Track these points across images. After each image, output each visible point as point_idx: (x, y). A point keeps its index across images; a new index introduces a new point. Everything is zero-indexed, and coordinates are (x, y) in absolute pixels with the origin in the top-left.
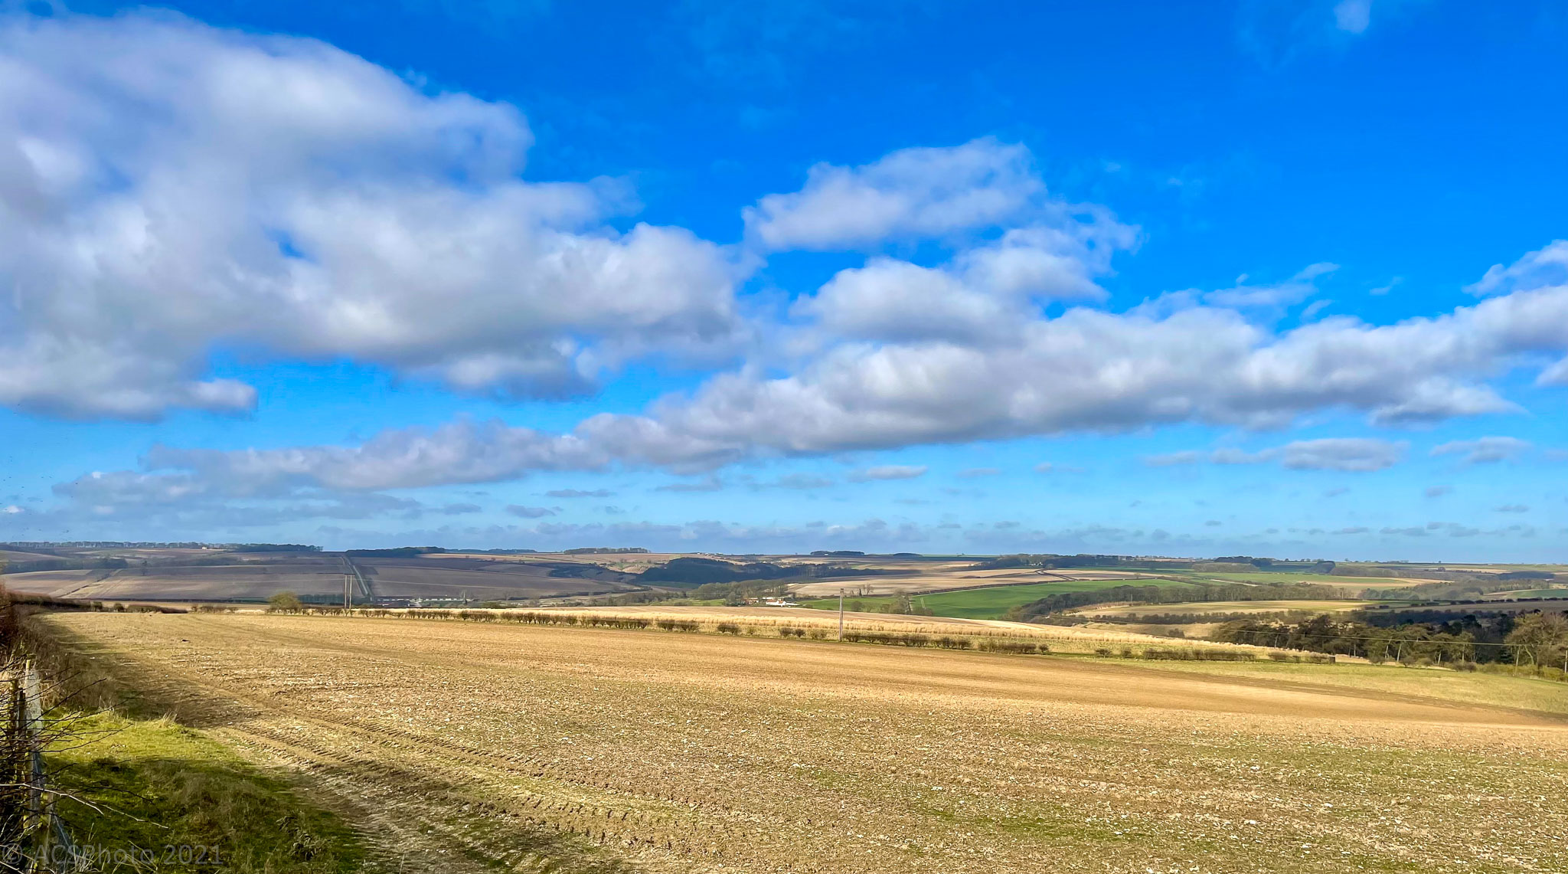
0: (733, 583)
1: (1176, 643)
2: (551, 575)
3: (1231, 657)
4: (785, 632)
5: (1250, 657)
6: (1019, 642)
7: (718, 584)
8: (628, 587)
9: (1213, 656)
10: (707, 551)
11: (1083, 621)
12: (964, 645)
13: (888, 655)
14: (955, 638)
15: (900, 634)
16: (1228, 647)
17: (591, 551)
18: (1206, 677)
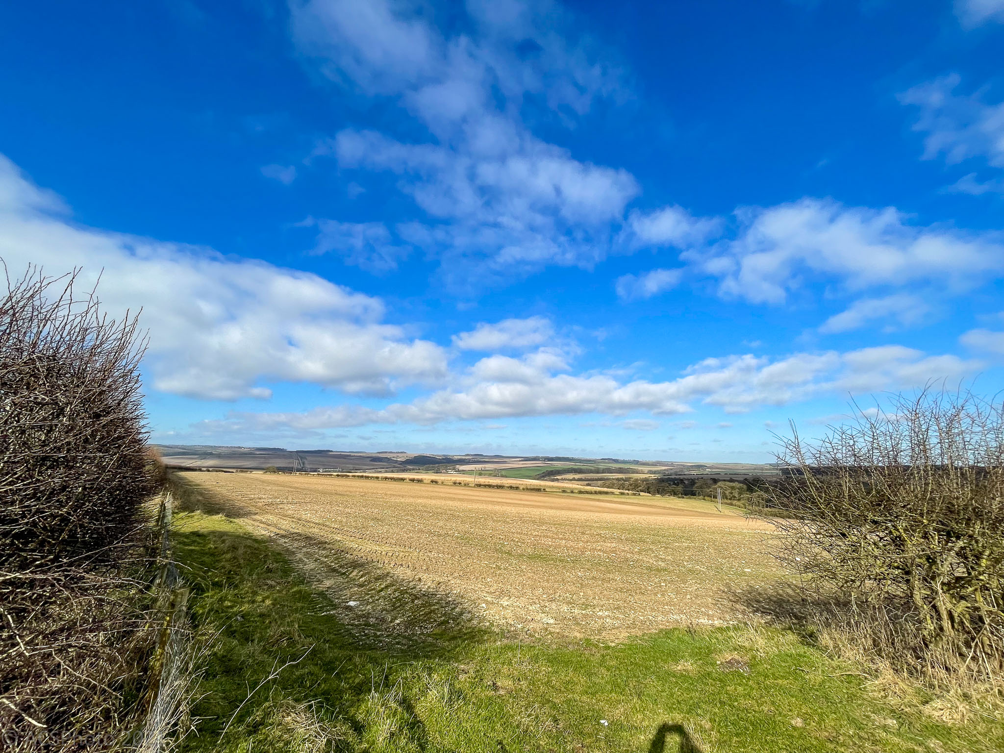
0: (437, 465)
1: (588, 488)
2: (371, 461)
3: (607, 493)
4: (455, 483)
5: (613, 493)
6: (536, 487)
7: (431, 465)
8: (399, 466)
9: (601, 493)
10: (428, 453)
11: (557, 480)
12: (517, 488)
13: (491, 492)
14: (514, 486)
15: (495, 484)
16: (605, 489)
17: (386, 452)
18: (599, 500)
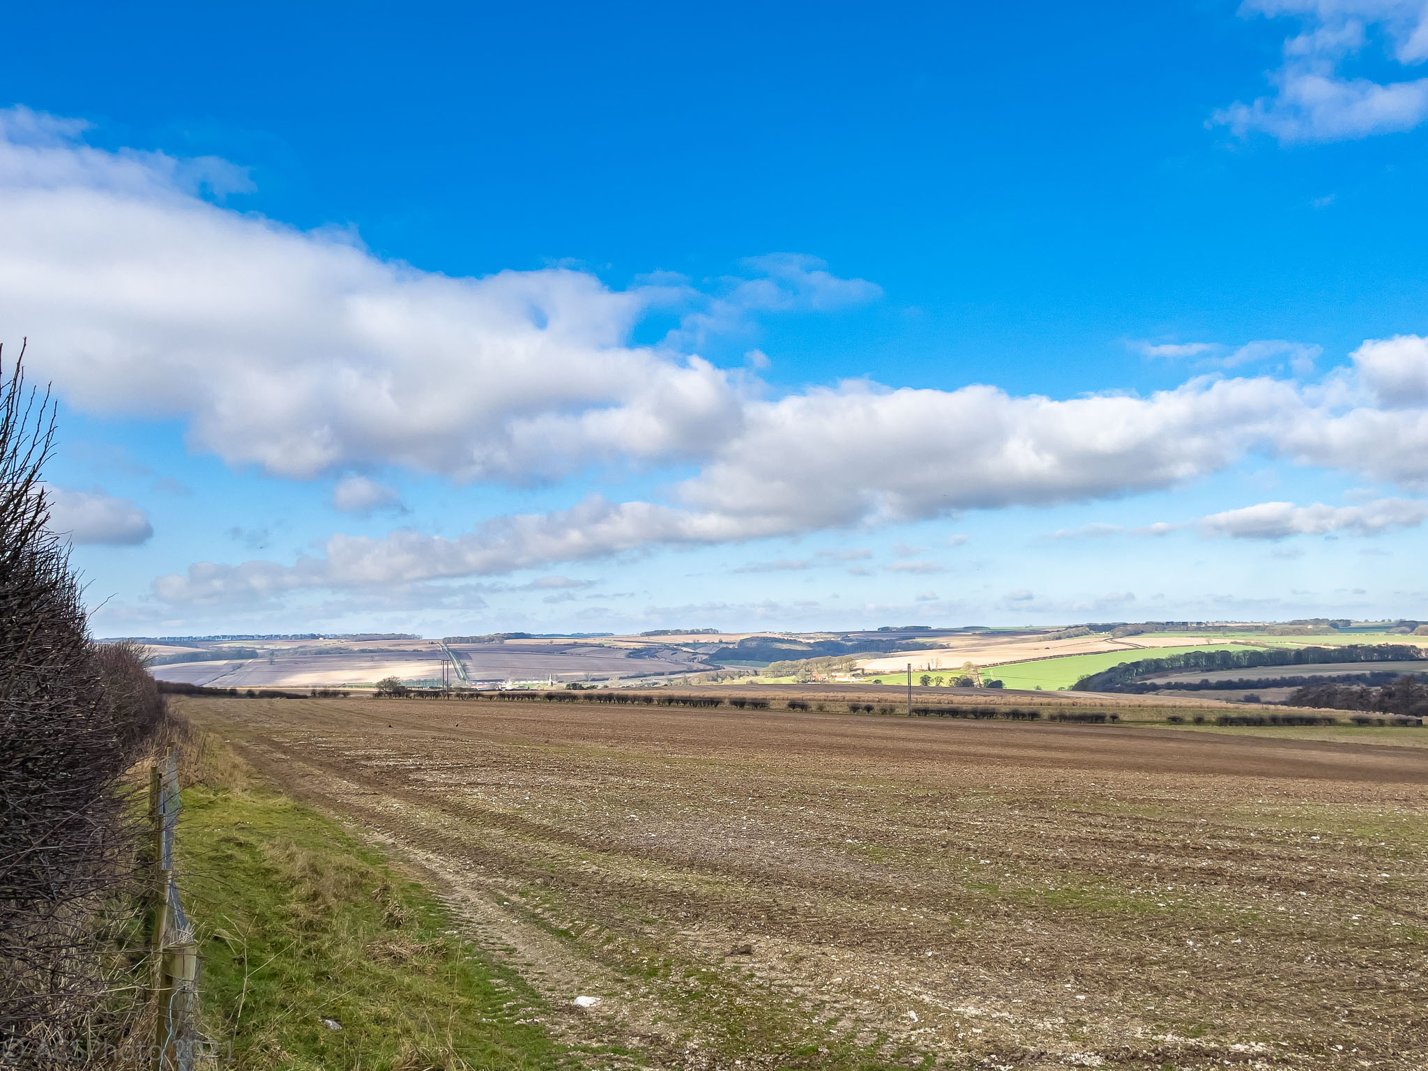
0: (803, 661)
1: (1252, 709)
2: (629, 656)
3: (1310, 722)
4: (855, 709)
5: (1330, 721)
6: (1089, 712)
7: (788, 662)
8: (702, 667)
9: (1290, 721)
10: (775, 629)
11: (1154, 688)
12: (1034, 716)
13: (957, 728)
14: (1025, 709)
15: (969, 707)
16: (1307, 711)
17: (665, 633)
18: (1285, 742)
